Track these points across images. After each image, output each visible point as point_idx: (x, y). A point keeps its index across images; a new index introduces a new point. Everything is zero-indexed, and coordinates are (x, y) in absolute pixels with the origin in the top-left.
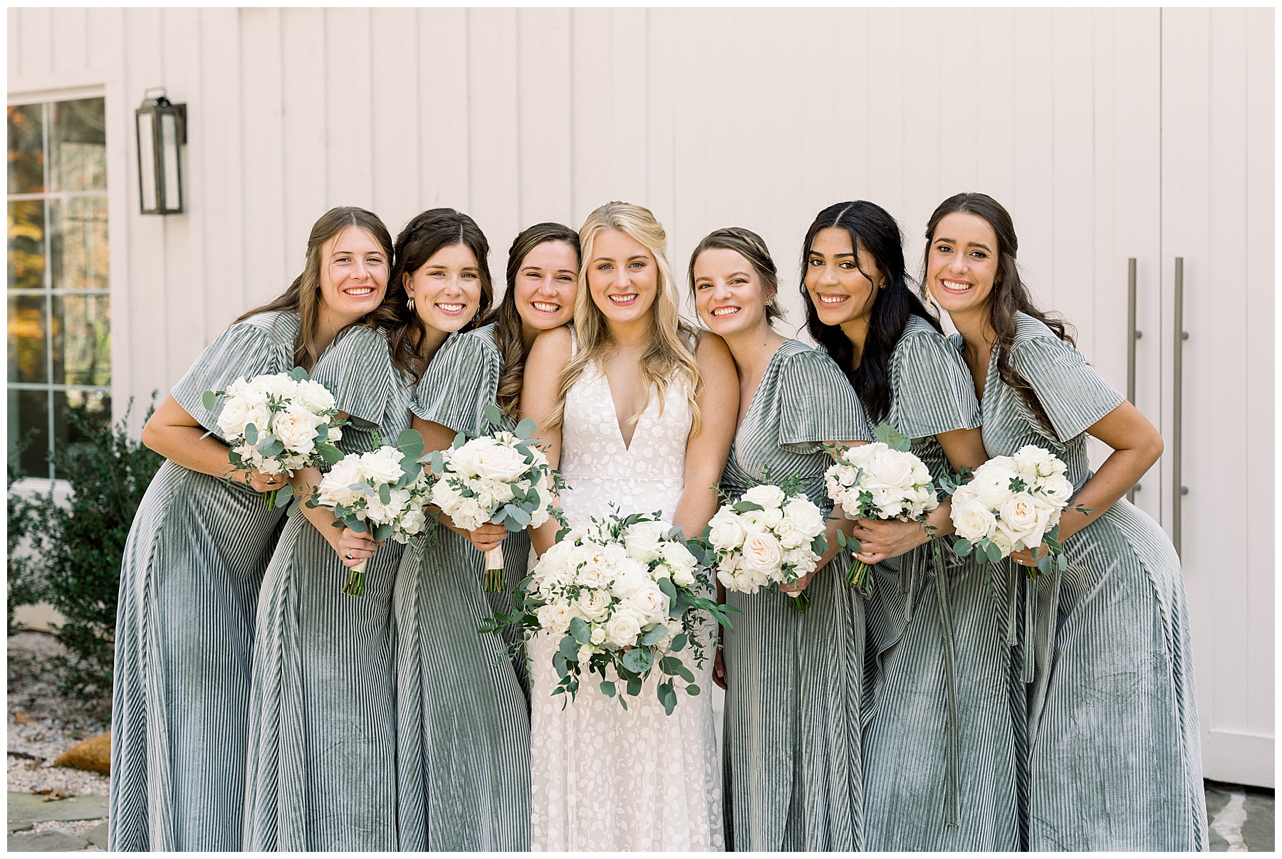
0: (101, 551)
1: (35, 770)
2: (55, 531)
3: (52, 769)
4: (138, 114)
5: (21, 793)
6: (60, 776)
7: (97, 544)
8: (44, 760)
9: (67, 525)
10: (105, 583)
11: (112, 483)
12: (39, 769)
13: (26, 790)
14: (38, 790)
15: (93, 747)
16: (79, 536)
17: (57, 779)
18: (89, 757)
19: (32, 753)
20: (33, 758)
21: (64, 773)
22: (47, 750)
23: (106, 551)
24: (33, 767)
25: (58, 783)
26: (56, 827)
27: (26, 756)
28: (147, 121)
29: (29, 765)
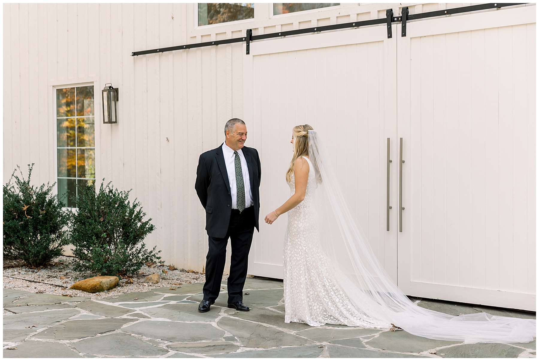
0: (85, 226)
1: (64, 290)
2: (72, 220)
3: (69, 290)
4: (103, 91)
5: (59, 295)
6: (71, 291)
7: (84, 224)
8: (67, 287)
9: (76, 218)
10: (86, 235)
11: (89, 206)
12: (65, 290)
13: (61, 295)
14: (64, 295)
15: (81, 283)
16: (79, 222)
17: (69, 292)
18: (79, 286)
19: (63, 286)
20: (64, 287)
21: (72, 291)
22: (68, 285)
23: (87, 226)
24: (63, 289)
25: (70, 293)
26: (68, 303)
27: (62, 286)
28: (105, 94)
29: (62, 289)
